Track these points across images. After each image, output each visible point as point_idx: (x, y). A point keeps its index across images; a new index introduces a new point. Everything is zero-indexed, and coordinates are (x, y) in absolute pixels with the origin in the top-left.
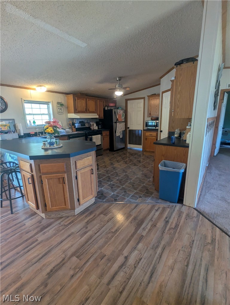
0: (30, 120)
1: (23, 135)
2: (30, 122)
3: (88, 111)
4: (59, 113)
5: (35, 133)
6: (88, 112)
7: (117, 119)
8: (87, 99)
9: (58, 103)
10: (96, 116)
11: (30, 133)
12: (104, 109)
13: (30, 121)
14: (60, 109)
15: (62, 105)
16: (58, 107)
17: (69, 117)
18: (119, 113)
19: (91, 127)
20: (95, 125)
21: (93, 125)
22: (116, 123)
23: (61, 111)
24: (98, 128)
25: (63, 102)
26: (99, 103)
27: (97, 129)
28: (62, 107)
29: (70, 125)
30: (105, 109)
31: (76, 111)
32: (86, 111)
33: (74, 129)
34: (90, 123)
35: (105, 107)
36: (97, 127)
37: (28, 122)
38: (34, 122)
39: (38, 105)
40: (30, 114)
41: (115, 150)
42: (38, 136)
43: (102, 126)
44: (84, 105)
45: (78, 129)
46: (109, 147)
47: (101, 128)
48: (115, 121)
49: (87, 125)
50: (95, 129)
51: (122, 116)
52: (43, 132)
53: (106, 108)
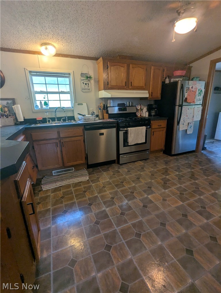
0: (40, 101)
1: (23, 120)
2: (41, 103)
3: (130, 85)
4: (84, 91)
5: (43, 118)
6: (130, 87)
7: (184, 98)
8: (131, 66)
9: (82, 75)
10: (145, 94)
11: (36, 119)
12: (163, 83)
13: (42, 101)
14: (86, 84)
15: (89, 78)
16: (83, 81)
17: (100, 97)
18: (192, 88)
19: (137, 113)
20: (145, 109)
21: (142, 110)
22: (181, 106)
23: (86, 87)
24: (150, 115)
25: (91, 74)
26: (154, 72)
27: (147, 116)
28: (89, 80)
29: (100, 109)
30: (165, 82)
31: (107, 87)
32: (128, 85)
33: (106, 116)
34: (137, 106)
35: (166, 78)
36: (147, 113)
37: (38, 103)
38: (46, 104)
39: (55, 79)
40: (42, 92)
41: (173, 153)
42: (48, 123)
43: (156, 112)
44: (123, 75)
45: (111, 116)
46: (163, 147)
47: (154, 116)
48: (181, 103)
49: (129, 110)
50: (144, 116)
51: (197, 93)
52: (55, 118)
53: (167, 81)
